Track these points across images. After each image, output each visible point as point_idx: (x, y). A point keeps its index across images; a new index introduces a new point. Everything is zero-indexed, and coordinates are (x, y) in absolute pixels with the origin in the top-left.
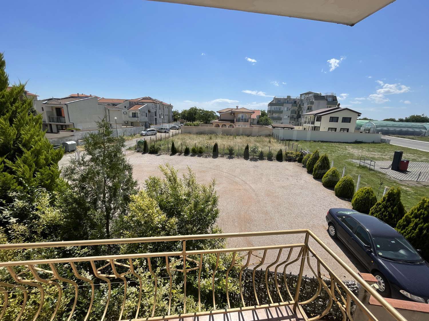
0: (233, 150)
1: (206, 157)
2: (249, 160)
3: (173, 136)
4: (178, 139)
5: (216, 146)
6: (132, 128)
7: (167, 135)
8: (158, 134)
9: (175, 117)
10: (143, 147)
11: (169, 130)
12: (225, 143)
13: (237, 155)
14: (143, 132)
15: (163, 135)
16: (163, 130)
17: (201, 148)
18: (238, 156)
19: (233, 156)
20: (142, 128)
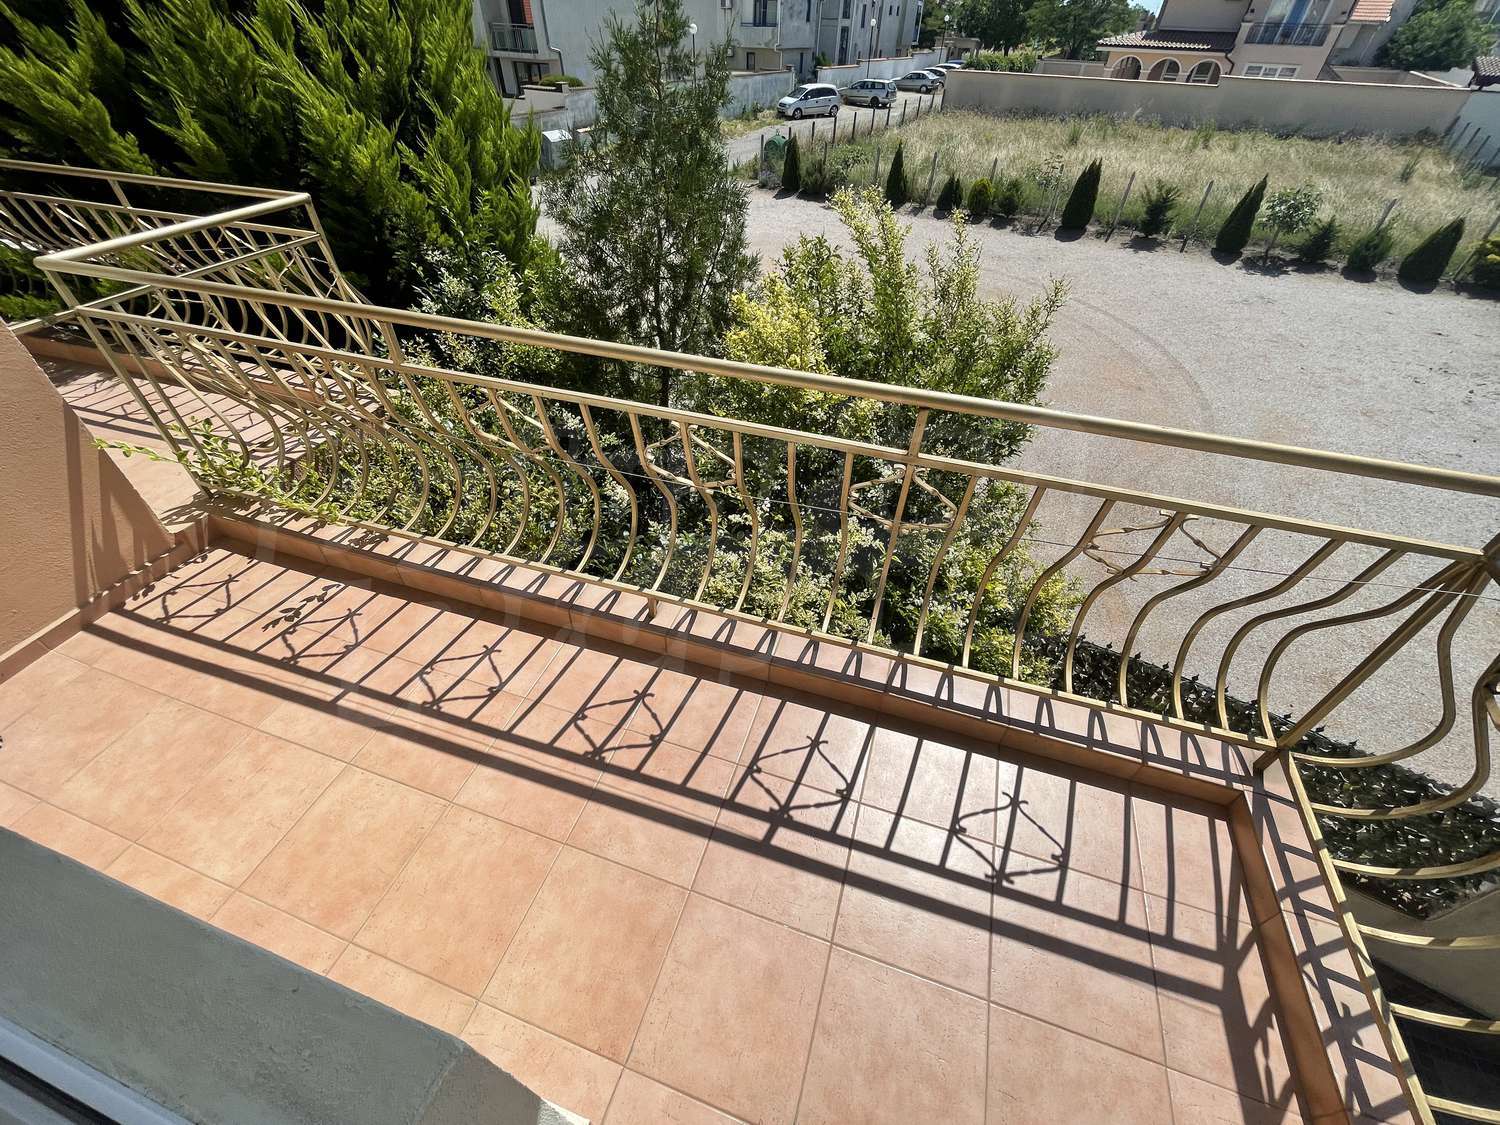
0: (1170, 208)
1: (1028, 231)
2: (1238, 263)
3: (902, 122)
4: (924, 136)
5: (1092, 176)
6: (750, 81)
7: (881, 113)
8: (845, 113)
9: (930, 21)
10: (780, 166)
11: (891, 94)
12: (1136, 166)
13: (1179, 236)
14: (788, 100)
15: (865, 114)
16: (864, 92)
17: (1015, 185)
18: (1188, 238)
19: (1161, 237)
20: (787, 82)
